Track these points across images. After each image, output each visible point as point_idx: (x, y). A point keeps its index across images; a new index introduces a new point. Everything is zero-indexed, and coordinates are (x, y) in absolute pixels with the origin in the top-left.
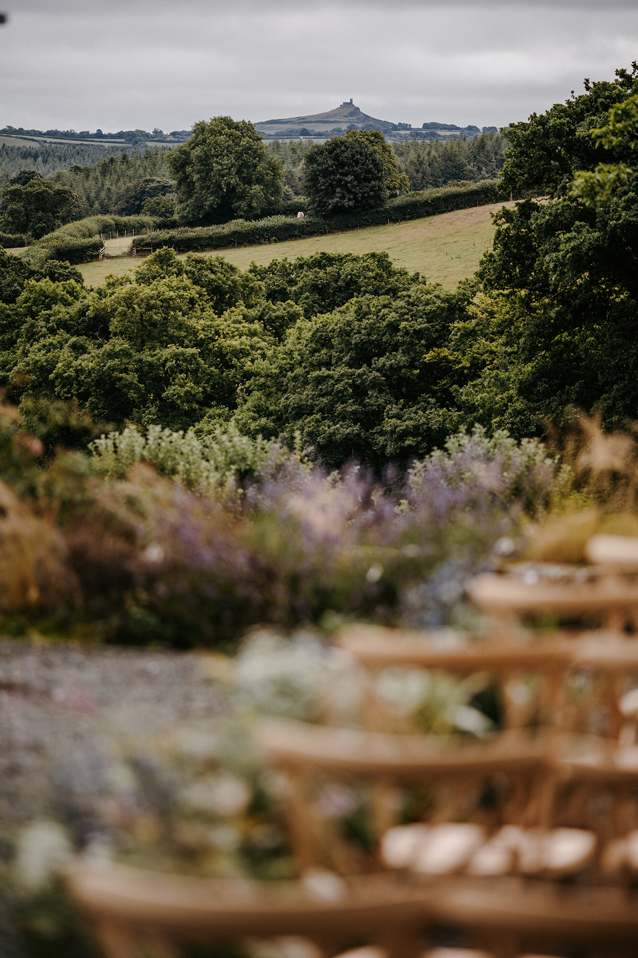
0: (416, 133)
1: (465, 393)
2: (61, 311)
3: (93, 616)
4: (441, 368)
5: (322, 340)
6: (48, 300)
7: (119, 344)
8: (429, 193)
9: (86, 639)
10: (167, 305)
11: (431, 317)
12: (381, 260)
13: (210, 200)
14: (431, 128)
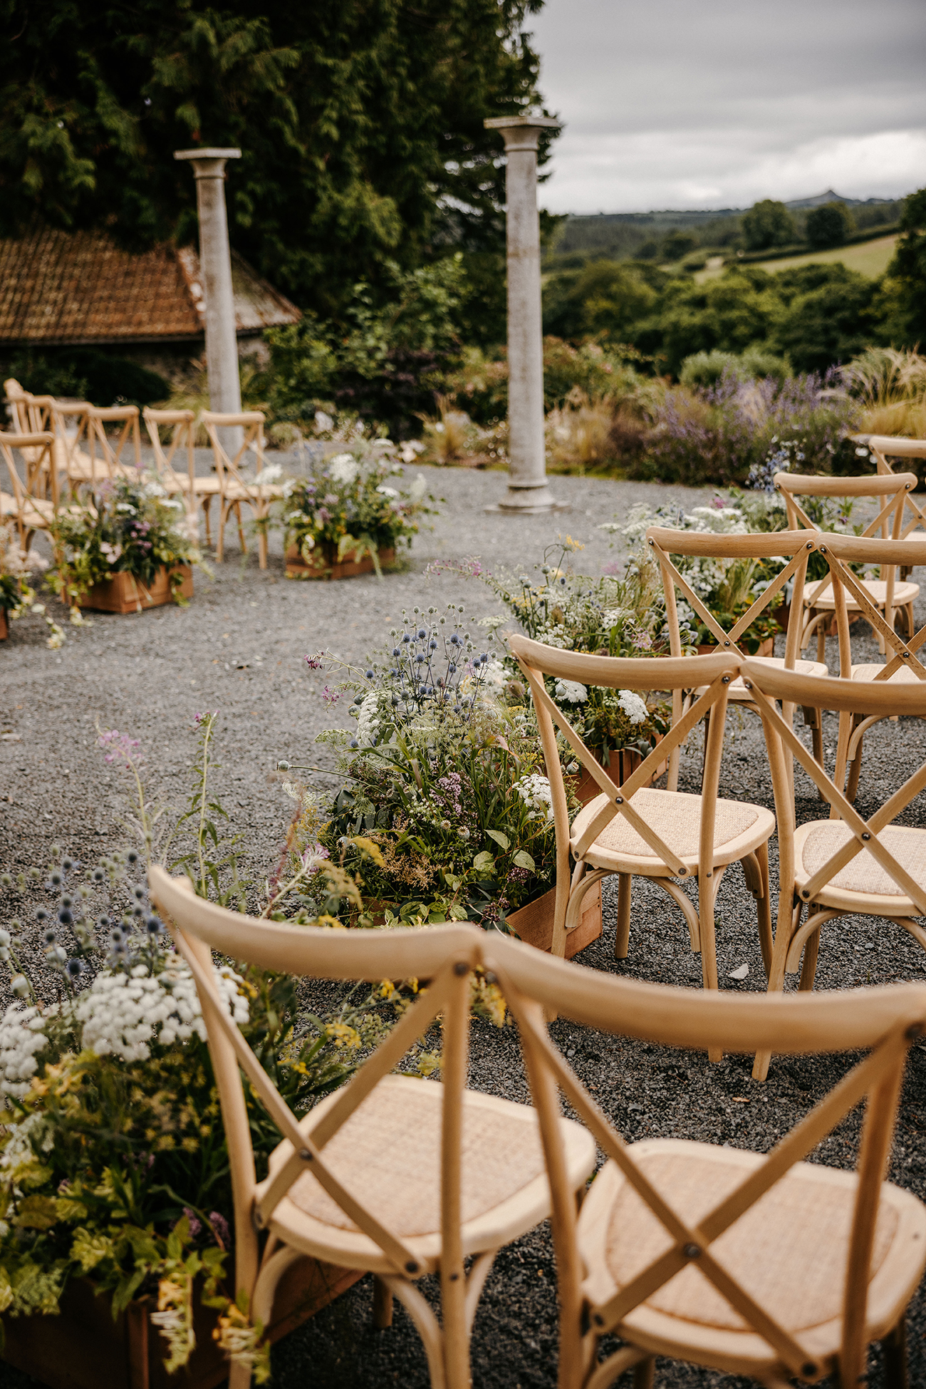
0: (864, 203)
1: (881, 330)
2: (684, 296)
3: (624, 464)
4: (870, 320)
5: (809, 306)
6: (677, 291)
7: (711, 311)
8: (868, 231)
9: (620, 476)
10: (734, 291)
11: (863, 293)
12: (840, 266)
13: (759, 238)
14: (871, 201)
